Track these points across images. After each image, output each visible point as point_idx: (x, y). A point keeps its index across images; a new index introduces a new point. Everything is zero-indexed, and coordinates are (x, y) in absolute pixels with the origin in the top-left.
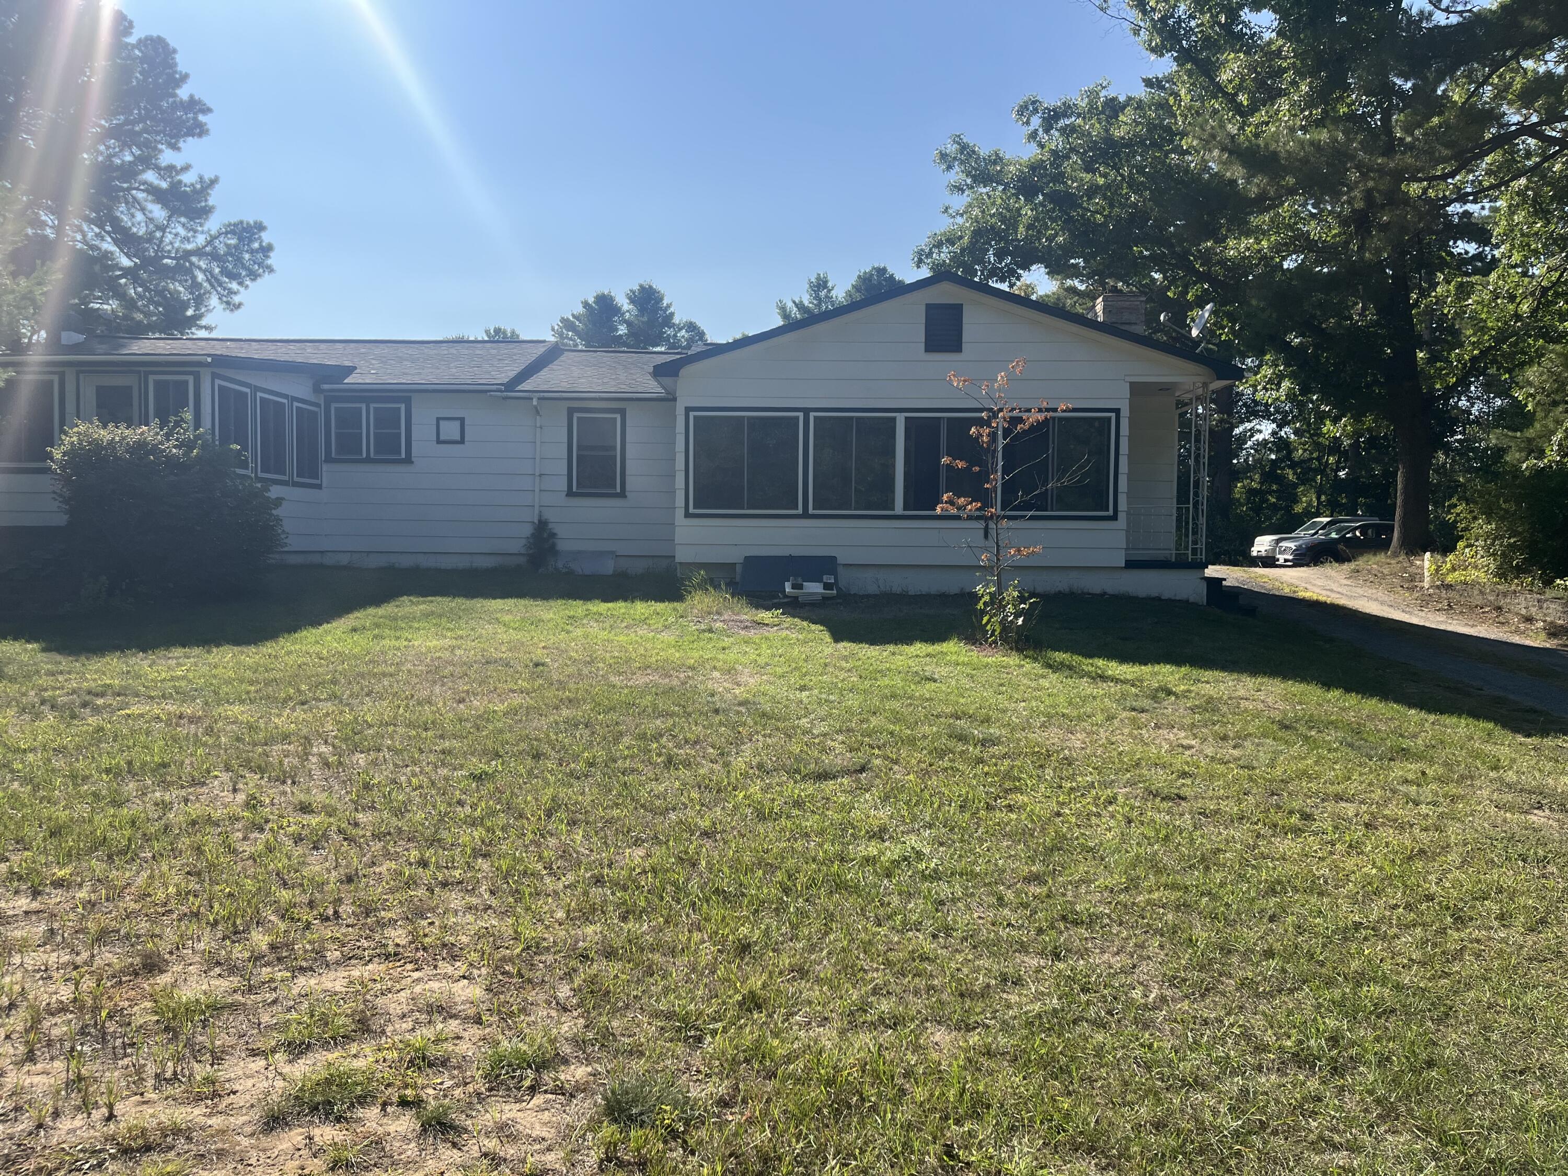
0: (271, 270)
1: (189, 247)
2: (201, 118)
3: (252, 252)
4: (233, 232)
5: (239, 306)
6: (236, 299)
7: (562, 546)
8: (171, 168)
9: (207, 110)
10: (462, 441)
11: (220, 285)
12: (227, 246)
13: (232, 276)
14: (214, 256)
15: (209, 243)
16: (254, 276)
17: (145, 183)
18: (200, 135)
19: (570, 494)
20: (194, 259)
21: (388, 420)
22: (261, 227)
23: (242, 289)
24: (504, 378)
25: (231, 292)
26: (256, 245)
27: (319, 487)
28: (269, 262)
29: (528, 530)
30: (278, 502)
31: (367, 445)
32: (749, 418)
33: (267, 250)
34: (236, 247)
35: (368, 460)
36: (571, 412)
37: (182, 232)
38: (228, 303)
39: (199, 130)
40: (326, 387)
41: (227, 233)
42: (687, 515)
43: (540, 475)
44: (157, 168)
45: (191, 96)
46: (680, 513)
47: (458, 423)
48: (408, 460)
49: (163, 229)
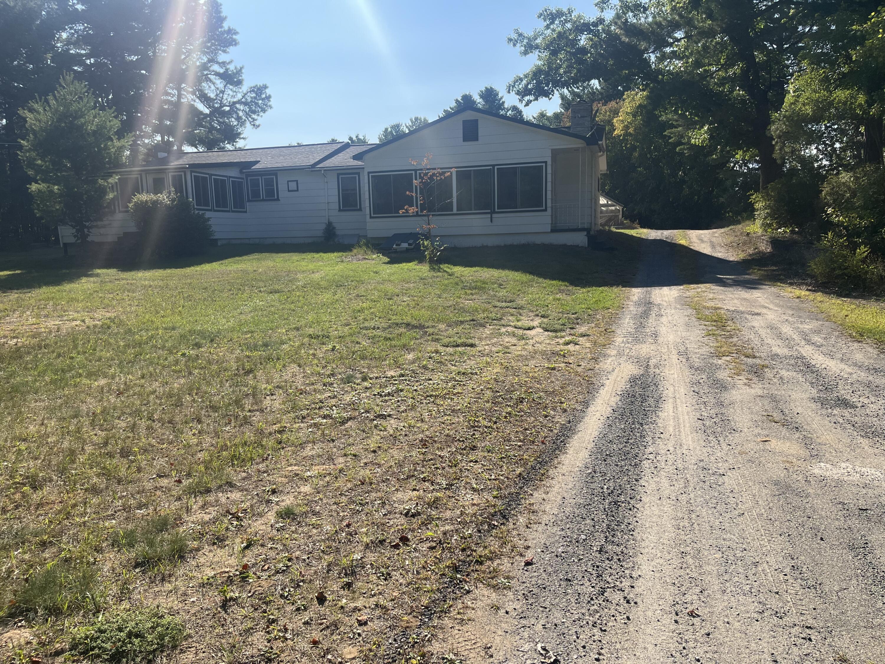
0: (271, 107)
1: (235, 100)
2: (234, 37)
3: (263, 99)
4: (253, 91)
5: (259, 126)
6: (257, 123)
7: (338, 232)
8: (224, 63)
9: (236, 33)
10: (297, 190)
11: (250, 116)
12: (251, 98)
13: (254, 112)
14: (245, 104)
15: (243, 97)
16: (264, 111)
17: (213, 71)
18: (236, 45)
19: (340, 210)
20: (238, 106)
21: (269, 183)
22: (265, 87)
23: (259, 118)
24: (312, 162)
25: (254, 120)
26: (264, 96)
27: (246, 212)
28: (269, 104)
29: (324, 226)
30: (208, 219)
31: (262, 194)
32: (393, 175)
33: (268, 98)
34: (255, 98)
35: (263, 200)
36: (338, 175)
37: (231, 93)
38: (254, 125)
39: (234, 43)
40: (244, 171)
41: (250, 92)
42: (371, 217)
43: (328, 203)
44: (218, 63)
45: (229, 27)
46: (368, 216)
47: (295, 183)
48: (278, 199)
49: (223, 92)
